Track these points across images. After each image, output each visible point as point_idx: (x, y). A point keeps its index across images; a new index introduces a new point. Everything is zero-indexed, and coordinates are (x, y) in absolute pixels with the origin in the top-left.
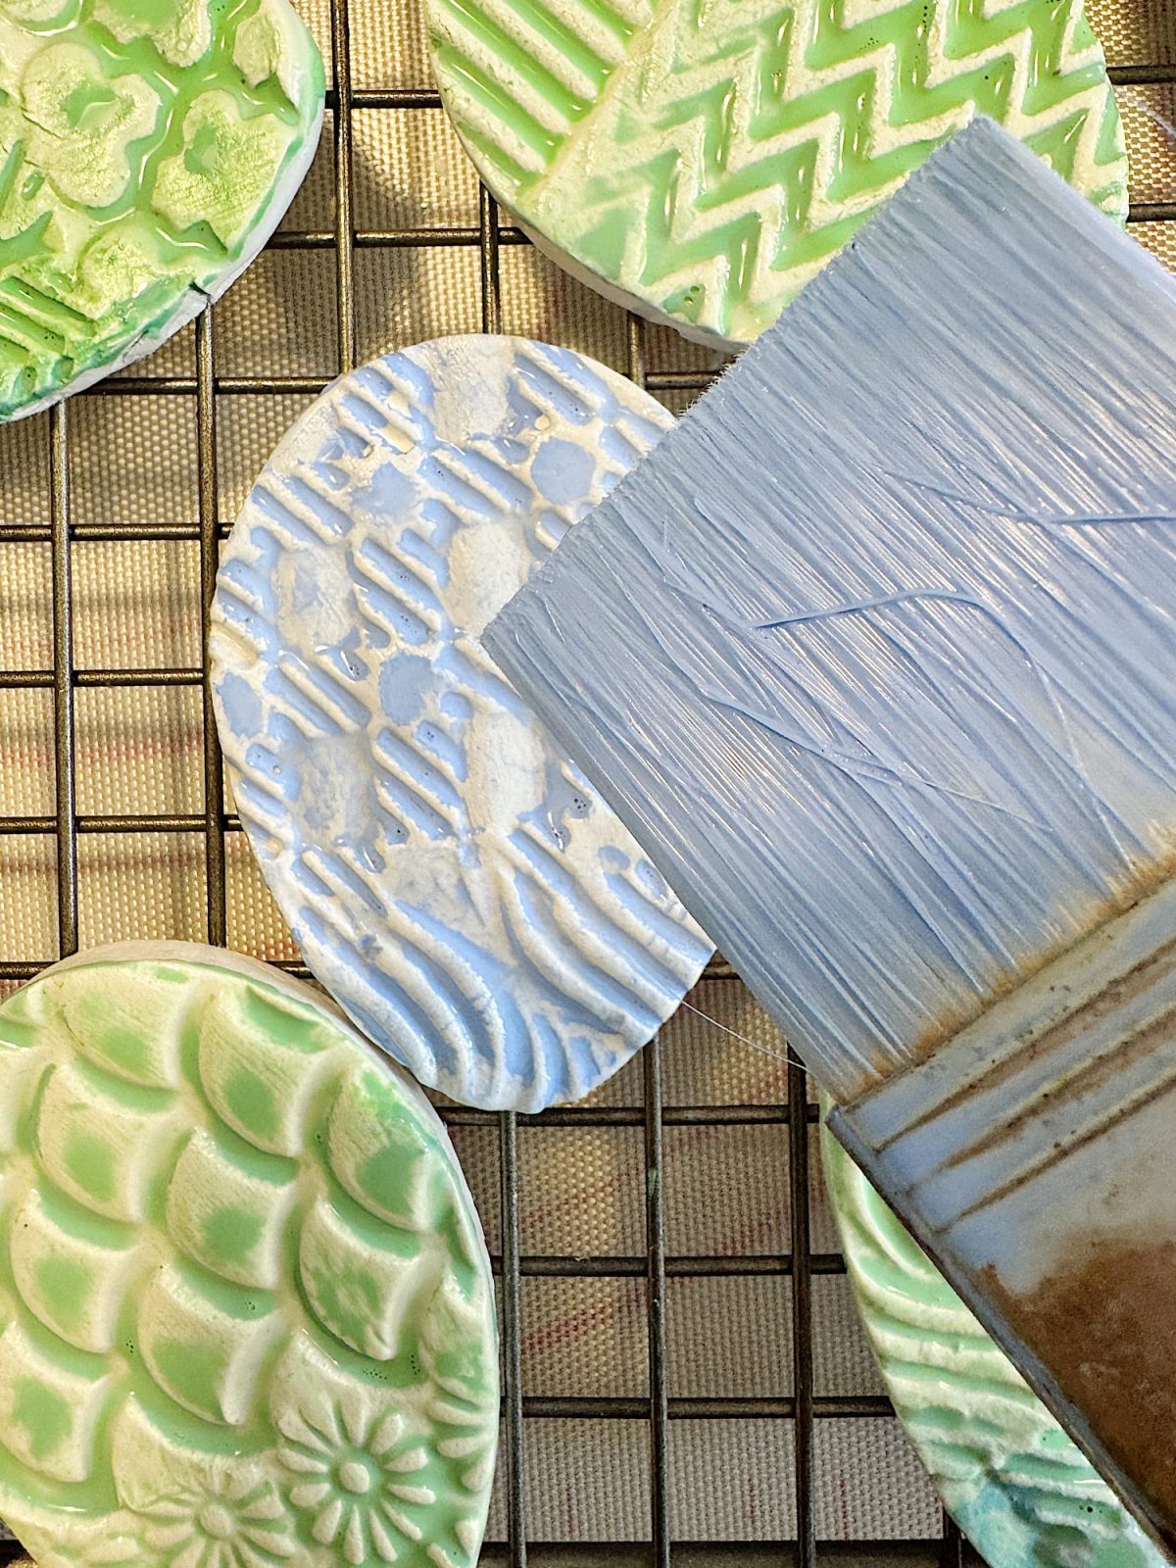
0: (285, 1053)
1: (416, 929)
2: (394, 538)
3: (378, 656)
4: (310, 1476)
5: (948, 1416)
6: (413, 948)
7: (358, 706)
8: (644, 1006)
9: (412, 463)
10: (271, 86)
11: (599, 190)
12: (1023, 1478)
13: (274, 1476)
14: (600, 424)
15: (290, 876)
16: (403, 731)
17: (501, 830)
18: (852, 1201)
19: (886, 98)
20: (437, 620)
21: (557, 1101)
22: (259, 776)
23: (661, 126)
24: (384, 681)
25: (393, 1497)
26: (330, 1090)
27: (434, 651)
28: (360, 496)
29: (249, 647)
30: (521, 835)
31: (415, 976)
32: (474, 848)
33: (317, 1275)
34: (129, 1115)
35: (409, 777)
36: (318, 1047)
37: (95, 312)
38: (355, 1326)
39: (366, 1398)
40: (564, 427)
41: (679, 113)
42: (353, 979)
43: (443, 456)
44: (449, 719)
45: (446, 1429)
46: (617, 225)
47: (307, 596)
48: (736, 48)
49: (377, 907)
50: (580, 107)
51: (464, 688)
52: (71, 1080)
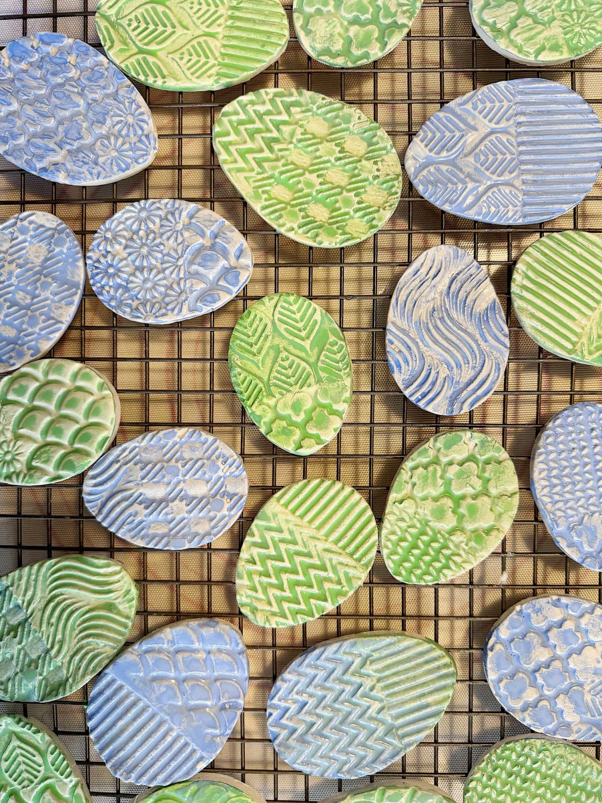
0: (95, 445)
1: (121, 471)
2: (204, 469)
3: (179, 465)
4: (8, 447)
5: (20, 579)
6: (118, 470)
7: (170, 460)
8: (104, 519)
9: (220, 473)
10: (301, 447)
11: (275, 515)
12: (7, 593)
13: (8, 439)
14: (227, 513)
15: (133, 445)
16: (163, 470)
17: (141, 490)
18: (64, 561)
19: (294, 577)
20: (187, 477)
21: (85, 500)
22: (155, 439)
23: (289, 529)
24: (174, 466)
25: (4, 463)
26: (87, 454)
27: (180, 477)
28: (214, 462)
29: (183, 436)
30: (141, 494)
31: (112, 471)
32: (138, 485)
33: (49, 450)
34: (83, 411)
35: (154, 471)
36: (97, 451)
37: (254, 408)
38: (39, 458)
39: (23, 459)
40: (227, 506)
41: (291, 533)
42: (111, 458)
43: (222, 479)
44: (166, 480)
45: (18, 475)
46: (267, 519)
47: (193, 449)
48: (305, 545)
49: (126, 464)
50: (293, 512)
51: (172, 483)
52: (90, 399)
